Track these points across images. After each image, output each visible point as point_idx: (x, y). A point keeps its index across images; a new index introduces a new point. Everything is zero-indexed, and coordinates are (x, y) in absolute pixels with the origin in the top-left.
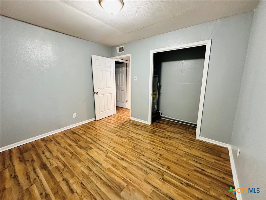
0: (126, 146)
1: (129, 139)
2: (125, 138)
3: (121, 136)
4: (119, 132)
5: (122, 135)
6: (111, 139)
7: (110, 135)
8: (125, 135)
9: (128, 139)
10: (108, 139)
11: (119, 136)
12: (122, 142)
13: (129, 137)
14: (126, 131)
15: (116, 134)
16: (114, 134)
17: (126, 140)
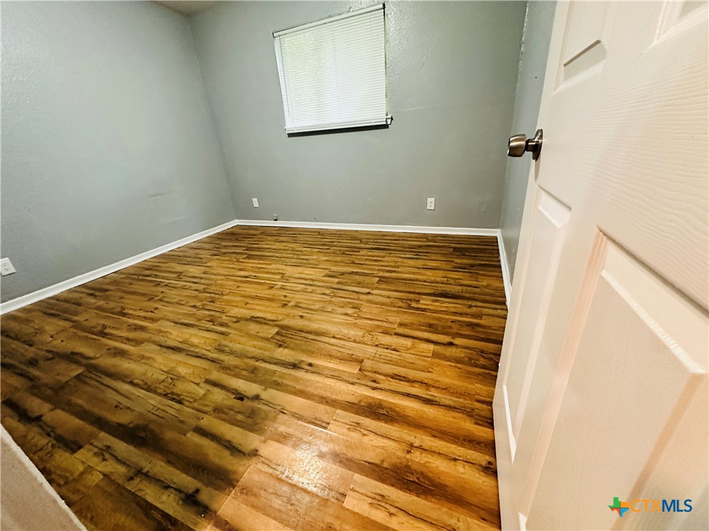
0: (238, 299)
1: (224, 318)
2: (238, 320)
3: (257, 322)
4: (267, 339)
5: (253, 328)
6: (290, 304)
7: (301, 317)
8: (241, 331)
9: (230, 316)
10: (299, 303)
11: (265, 319)
12: (248, 306)
13: (222, 325)
14: (232, 353)
15: (277, 326)
16: (285, 322)
17: (236, 312)
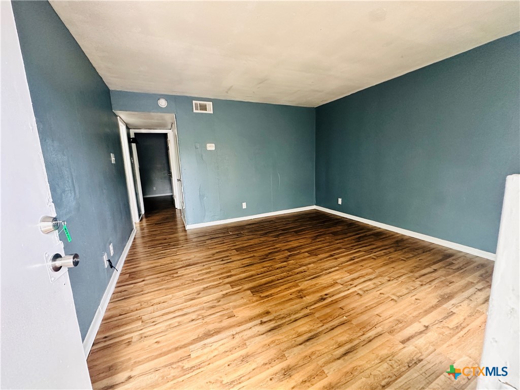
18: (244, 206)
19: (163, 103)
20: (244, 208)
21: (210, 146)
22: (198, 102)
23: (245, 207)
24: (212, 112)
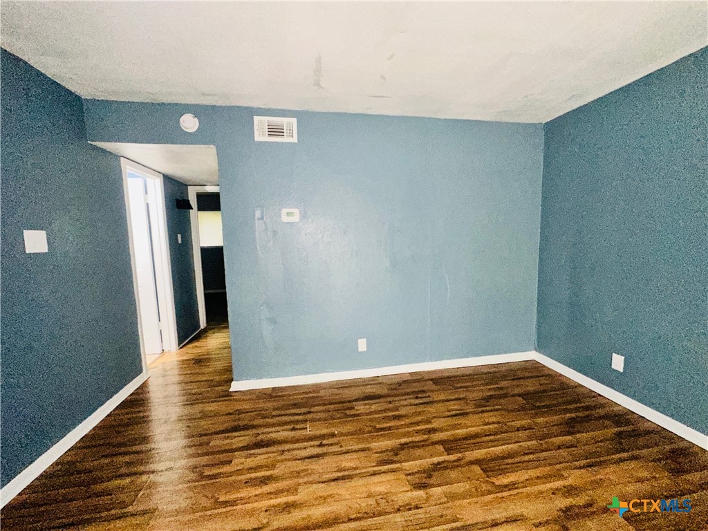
18: (362, 345)
19: (189, 123)
20: (360, 350)
21: (288, 214)
22: (266, 119)
23: (365, 349)
24: (295, 140)
